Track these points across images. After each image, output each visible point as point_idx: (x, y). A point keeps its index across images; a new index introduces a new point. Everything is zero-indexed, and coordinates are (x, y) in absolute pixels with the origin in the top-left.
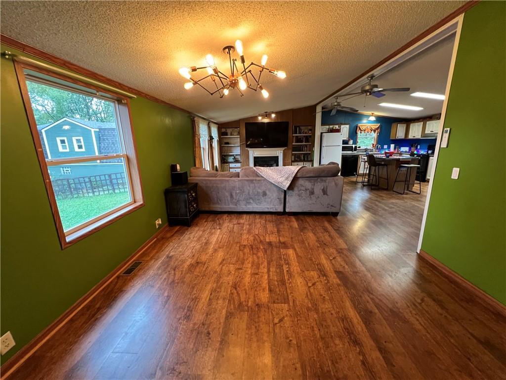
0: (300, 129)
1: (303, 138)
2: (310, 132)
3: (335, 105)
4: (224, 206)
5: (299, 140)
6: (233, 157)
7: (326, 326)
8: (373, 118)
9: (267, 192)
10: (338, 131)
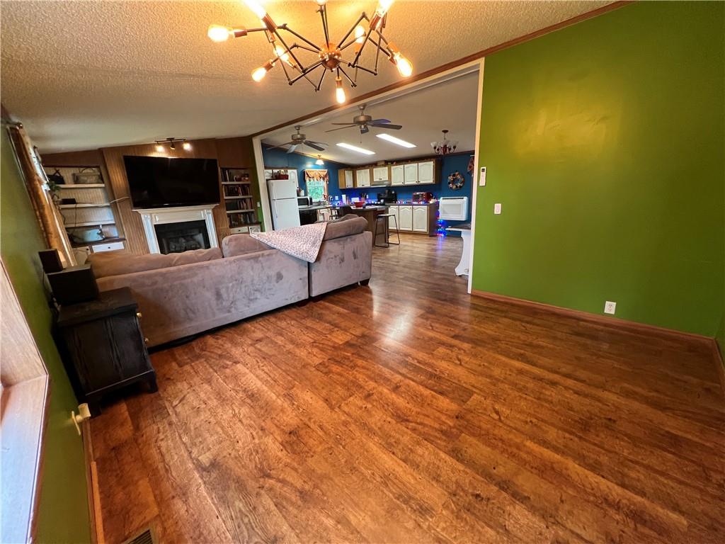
0: (230, 174)
1: (238, 189)
2: (247, 178)
3: (299, 139)
5: (231, 191)
6: (98, 231)
7: (395, 442)
8: (320, 163)
9: (284, 273)
10: (286, 177)
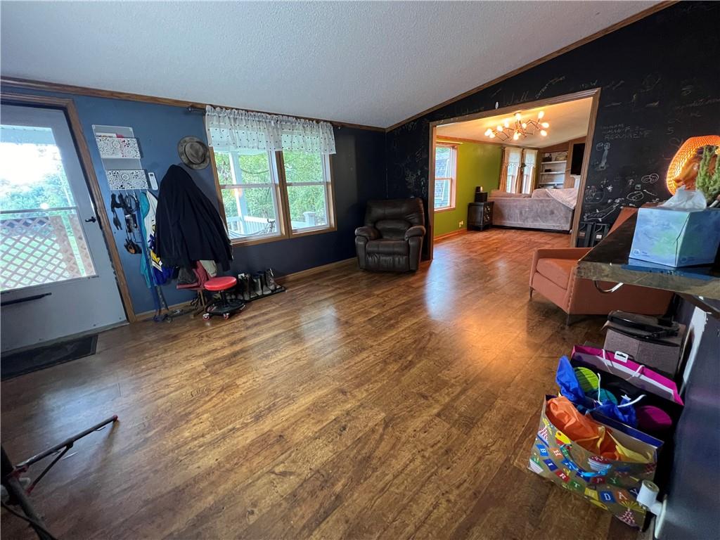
4: (513, 222)
